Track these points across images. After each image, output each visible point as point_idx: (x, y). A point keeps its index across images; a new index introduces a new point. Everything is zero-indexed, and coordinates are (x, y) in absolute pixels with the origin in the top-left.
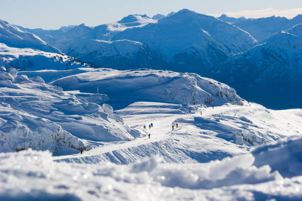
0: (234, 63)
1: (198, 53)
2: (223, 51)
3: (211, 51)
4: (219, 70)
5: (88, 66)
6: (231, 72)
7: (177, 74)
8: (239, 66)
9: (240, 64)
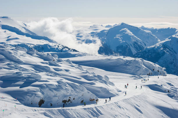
0: (148, 51)
1: (129, 45)
2: (142, 45)
3: (135, 45)
4: (139, 55)
5: (72, 51)
6: (146, 56)
7: (133, 59)
8: (150, 53)
9: (151, 52)
